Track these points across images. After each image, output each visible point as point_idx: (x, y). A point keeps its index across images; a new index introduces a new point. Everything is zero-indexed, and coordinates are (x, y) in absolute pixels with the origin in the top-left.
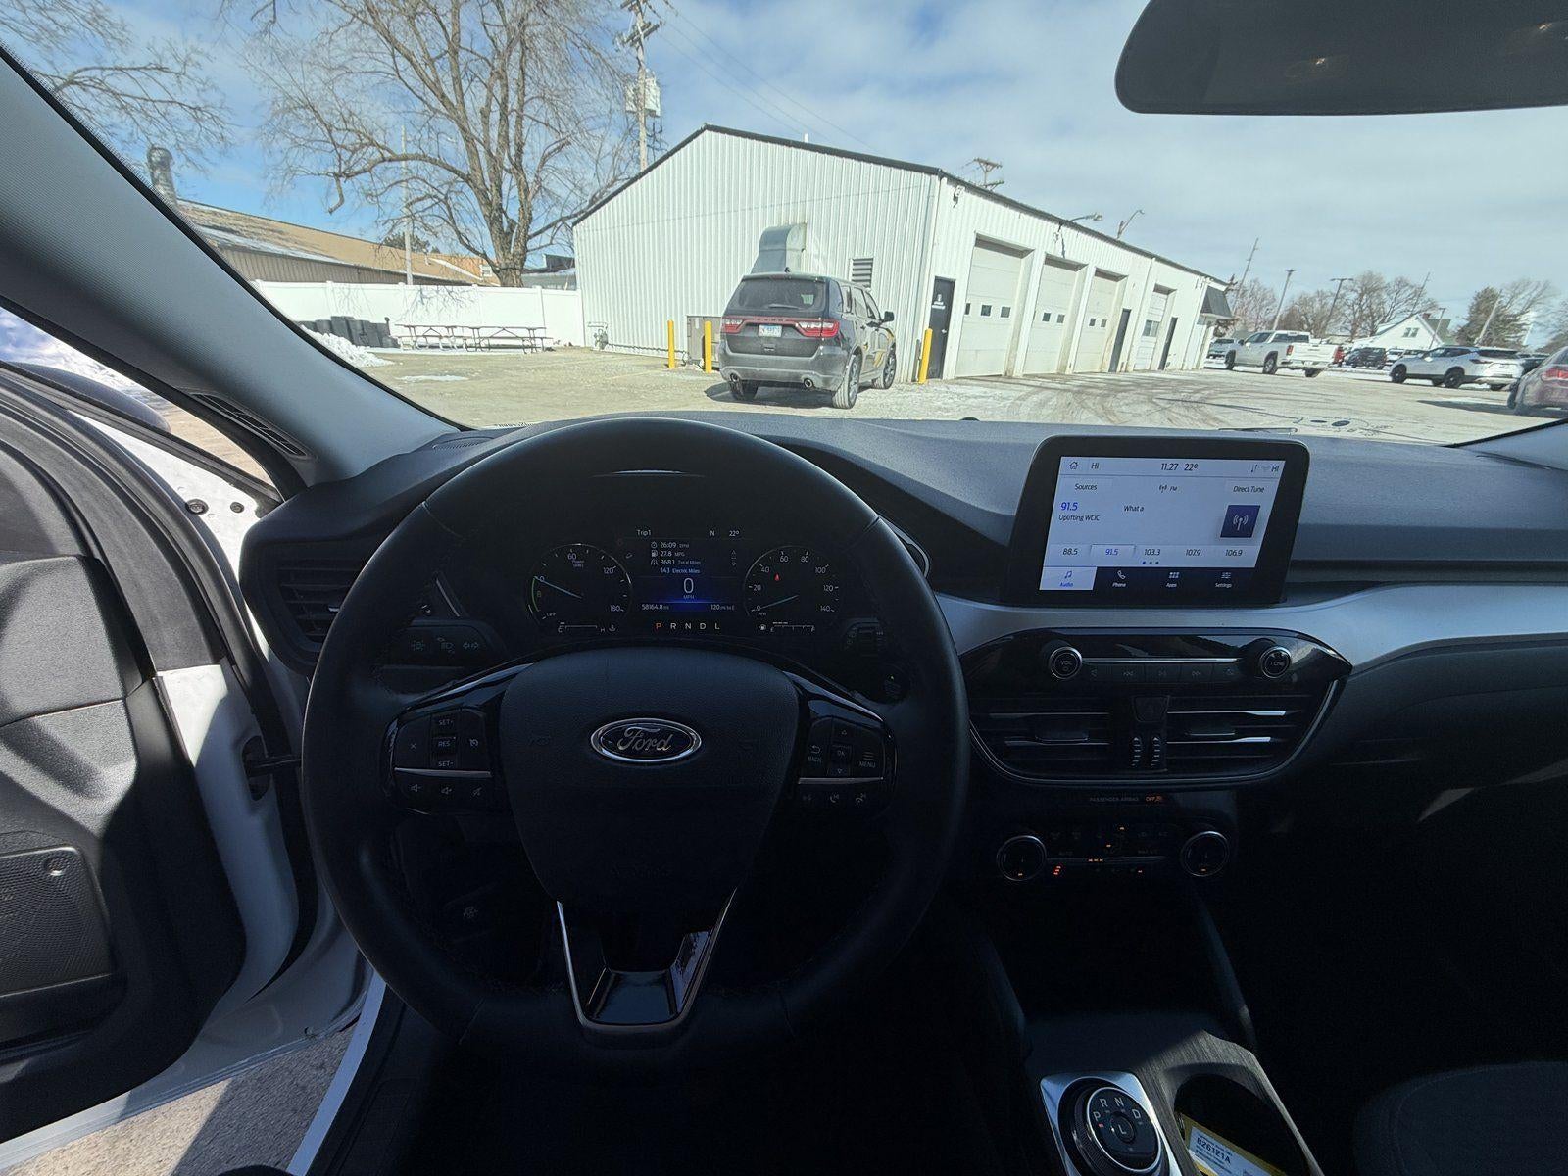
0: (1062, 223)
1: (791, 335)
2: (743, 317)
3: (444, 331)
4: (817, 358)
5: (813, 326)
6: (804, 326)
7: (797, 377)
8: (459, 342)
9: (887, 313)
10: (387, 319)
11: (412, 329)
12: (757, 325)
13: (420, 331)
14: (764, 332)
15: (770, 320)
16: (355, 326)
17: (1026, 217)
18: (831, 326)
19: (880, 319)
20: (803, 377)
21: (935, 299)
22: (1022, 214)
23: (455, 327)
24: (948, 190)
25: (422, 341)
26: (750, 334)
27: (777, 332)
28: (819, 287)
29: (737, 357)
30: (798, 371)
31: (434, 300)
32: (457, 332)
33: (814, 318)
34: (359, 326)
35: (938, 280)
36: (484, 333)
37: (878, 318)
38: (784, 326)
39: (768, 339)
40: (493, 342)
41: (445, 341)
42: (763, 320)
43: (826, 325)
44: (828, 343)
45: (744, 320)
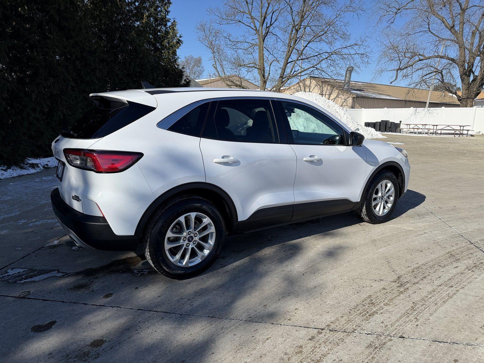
3: (421, 127)
8: (426, 131)
10: (401, 122)
11: (408, 126)
13: (411, 126)
16: (388, 124)
23: (427, 125)
25: (412, 130)
31: (421, 113)
32: (427, 127)
34: (390, 124)
36: (438, 127)
40: (443, 132)
41: (420, 130)
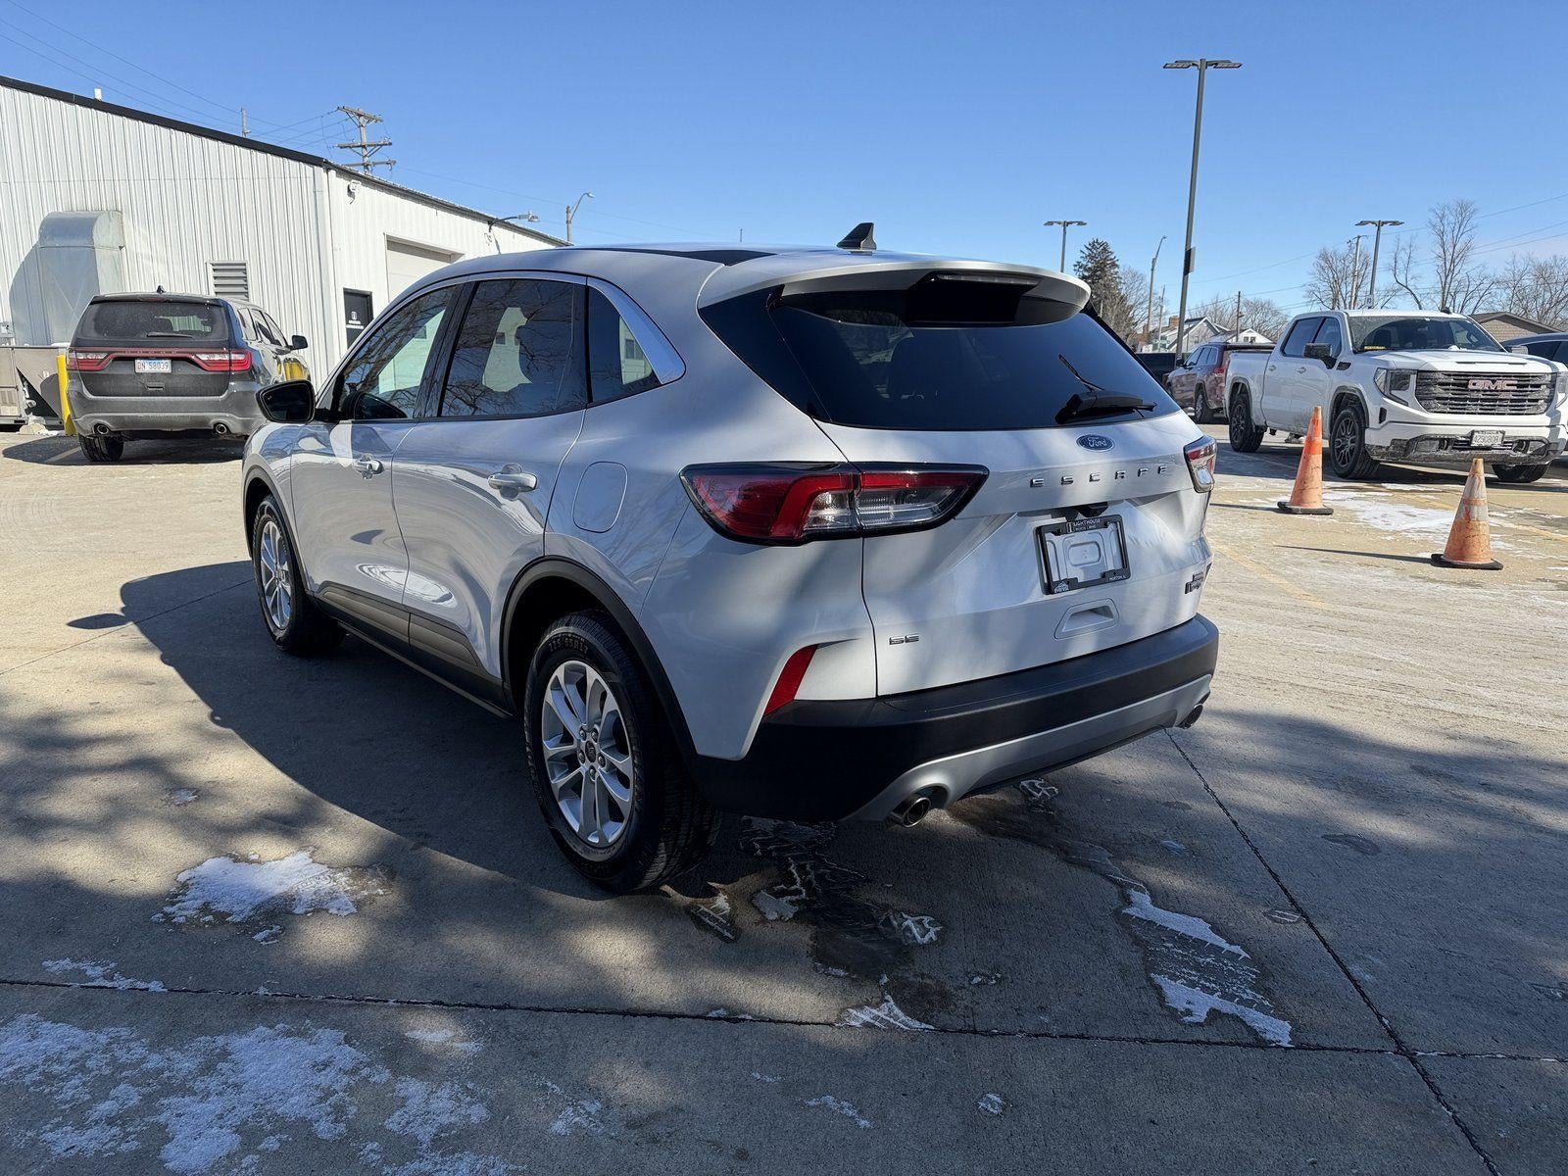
0: (491, 222)
1: (186, 370)
2: (109, 349)
4: (229, 396)
5: (217, 357)
6: (204, 357)
7: (205, 421)
9: (295, 338)
12: (133, 359)
14: (144, 367)
15: (151, 352)
17: (443, 215)
18: (240, 357)
19: (287, 346)
20: (213, 421)
21: (348, 317)
22: (439, 212)
24: (340, 184)
26: (122, 370)
27: (164, 367)
28: (216, 310)
29: (101, 401)
30: (204, 414)
33: (216, 348)
35: (348, 293)
37: (284, 345)
38: (173, 359)
39: (153, 376)
42: (140, 352)
43: (234, 357)
44: (240, 377)
45: (110, 353)
